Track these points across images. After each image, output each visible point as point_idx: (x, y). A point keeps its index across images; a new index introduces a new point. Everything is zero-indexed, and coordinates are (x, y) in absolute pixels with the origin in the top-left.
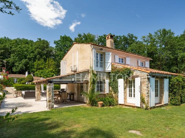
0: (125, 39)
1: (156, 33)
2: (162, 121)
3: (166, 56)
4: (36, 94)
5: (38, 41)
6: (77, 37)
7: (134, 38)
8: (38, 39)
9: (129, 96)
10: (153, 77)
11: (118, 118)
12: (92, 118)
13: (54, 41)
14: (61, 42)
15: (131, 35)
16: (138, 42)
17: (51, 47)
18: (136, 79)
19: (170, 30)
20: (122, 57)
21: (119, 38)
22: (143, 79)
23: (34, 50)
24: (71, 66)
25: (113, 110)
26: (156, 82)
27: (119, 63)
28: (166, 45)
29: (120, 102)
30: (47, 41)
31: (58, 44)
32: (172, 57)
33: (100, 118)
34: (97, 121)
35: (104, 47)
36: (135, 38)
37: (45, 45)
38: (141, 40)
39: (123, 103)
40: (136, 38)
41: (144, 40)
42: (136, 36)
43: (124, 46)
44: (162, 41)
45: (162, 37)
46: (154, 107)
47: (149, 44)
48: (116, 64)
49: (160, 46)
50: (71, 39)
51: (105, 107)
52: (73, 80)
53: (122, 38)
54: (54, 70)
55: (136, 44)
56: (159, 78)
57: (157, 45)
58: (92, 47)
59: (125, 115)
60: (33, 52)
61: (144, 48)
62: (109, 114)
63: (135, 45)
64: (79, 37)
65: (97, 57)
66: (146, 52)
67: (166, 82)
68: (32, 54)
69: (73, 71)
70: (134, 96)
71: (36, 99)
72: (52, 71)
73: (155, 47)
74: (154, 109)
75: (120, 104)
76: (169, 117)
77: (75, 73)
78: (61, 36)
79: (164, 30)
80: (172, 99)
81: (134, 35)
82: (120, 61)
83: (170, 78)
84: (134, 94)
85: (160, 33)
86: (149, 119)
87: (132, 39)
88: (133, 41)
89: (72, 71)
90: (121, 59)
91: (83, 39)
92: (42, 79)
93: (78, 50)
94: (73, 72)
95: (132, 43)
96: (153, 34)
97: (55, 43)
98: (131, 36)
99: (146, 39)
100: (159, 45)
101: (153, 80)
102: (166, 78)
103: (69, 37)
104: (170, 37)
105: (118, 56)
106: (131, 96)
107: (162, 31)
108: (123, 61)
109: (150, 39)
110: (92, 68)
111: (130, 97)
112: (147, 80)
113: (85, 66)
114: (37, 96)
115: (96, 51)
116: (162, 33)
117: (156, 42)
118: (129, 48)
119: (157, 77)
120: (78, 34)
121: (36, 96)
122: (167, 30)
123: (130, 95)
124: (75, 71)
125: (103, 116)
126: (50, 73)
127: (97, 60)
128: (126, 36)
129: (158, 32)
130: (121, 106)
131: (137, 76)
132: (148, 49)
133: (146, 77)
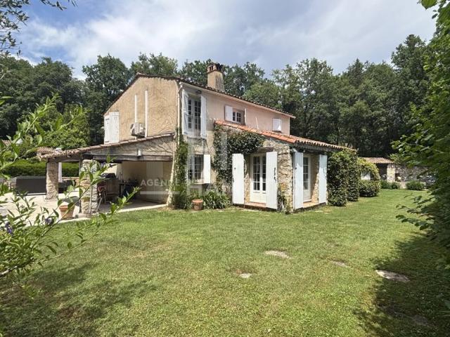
0: (240, 73)
1: (300, 66)
2: (322, 232)
3: (318, 112)
4: (47, 185)
5: (43, 64)
6: (136, 60)
7: (257, 73)
8: (45, 59)
9: (255, 189)
10: (300, 151)
11: (238, 230)
12: (186, 231)
13: (84, 67)
14: (99, 70)
15: (252, 65)
16: (264, 81)
17: (76, 79)
18: (268, 154)
19: (325, 62)
20: (238, 110)
21: (227, 69)
22: (282, 154)
23: (32, 84)
24: (132, 125)
25: (224, 216)
26: (306, 161)
27: (233, 123)
28: (318, 89)
29: (235, 201)
30: (66, 66)
31: (93, 73)
32: (328, 115)
33: (205, 231)
34: (198, 236)
35: (204, 87)
36: (259, 72)
37: (62, 75)
38: (272, 78)
39: (242, 202)
40: (262, 73)
41: (277, 78)
42: (262, 70)
43: (238, 88)
44: (312, 81)
45: (310, 74)
46: (302, 209)
47: (286, 86)
48: (230, 124)
49: (308, 92)
50: (123, 65)
51: (208, 211)
52: (139, 154)
53: (234, 70)
54: (81, 132)
55: (262, 84)
56: (311, 153)
57: (300, 90)
58: (181, 86)
59: (250, 224)
60: (30, 89)
61: (277, 94)
62: (219, 224)
63: (260, 86)
64: (141, 62)
65: (190, 108)
66: (280, 102)
67: (323, 160)
68: (29, 93)
69: (136, 136)
70: (264, 189)
71: (48, 196)
72: (77, 133)
73: (298, 94)
74: (302, 213)
75: (236, 205)
76: (332, 226)
77: (142, 140)
78: (100, 57)
79: (315, 62)
80: (334, 193)
81: (258, 67)
82: (234, 119)
83: (329, 155)
84: (264, 185)
85: (308, 66)
86: (298, 231)
87: (253, 73)
88: (257, 78)
89: (133, 135)
90: (236, 115)
91: (151, 67)
92: (58, 151)
93: (147, 90)
94: (136, 138)
95: (252, 83)
96: (294, 67)
97: (84, 71)
98: (253, 69)
99: (280, 76)
100: (304, 90)
101: (300, 157)
102: (322, 153)
103: (118, 60)
104: (325, 76)
105: (231, 108)
106: (259, 189)
107: (310, 62)
108: (239, 118)
109: (288, 76)
110: (181, 130)
111: (255, 191)
112: (289, 156)
113: (164, 126)
114: (51, 190)
115: (189, 95)
116: (310, 67)
117: (299, 83)
118: (247, 94)
119: (307, 152)
120: (139, 55)
121: (48, 188)
122: (320, 61)
123: (257, 187)
124: (141, 136)
125: (209, 227)
126: (72, 138)
127: (190, 113)
128: (243, 68)
129: (304, 65)
130: (238, 208)
131: (271, 150)
132: (284, 96)
133: (288, 151)
